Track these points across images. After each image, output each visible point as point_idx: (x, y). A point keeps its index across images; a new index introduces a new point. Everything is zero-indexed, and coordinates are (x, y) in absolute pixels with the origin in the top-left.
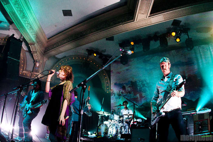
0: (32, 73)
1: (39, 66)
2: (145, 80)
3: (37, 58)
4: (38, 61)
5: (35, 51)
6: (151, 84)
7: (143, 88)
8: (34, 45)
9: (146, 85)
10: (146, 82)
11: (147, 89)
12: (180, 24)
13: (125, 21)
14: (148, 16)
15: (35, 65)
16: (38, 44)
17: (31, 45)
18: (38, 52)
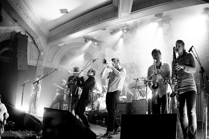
0: (38, 61)
1: (44, 54)
2: (133, 63)
3: (41, 49)
4: (42, 50)
5: (39, 43)
6: (138, 66)
7: (131, 70)
8: (38, 38)
9: (134, 67)
10: (134, 64)
11: (135, 70)
12: (163, 15)
13: (111, 18)
14: (129, 14)
15: (40, 54)
16: (42, 37)
17: (35, 39)
18: (41, 44)
